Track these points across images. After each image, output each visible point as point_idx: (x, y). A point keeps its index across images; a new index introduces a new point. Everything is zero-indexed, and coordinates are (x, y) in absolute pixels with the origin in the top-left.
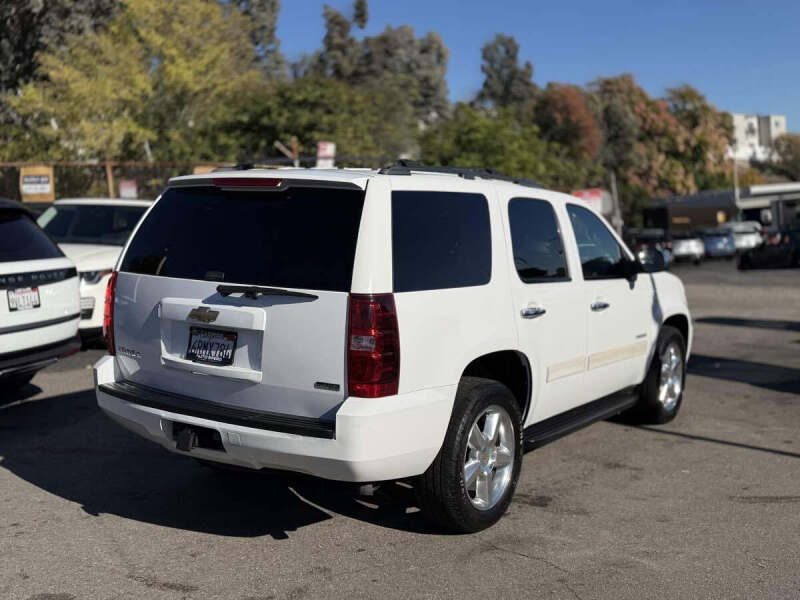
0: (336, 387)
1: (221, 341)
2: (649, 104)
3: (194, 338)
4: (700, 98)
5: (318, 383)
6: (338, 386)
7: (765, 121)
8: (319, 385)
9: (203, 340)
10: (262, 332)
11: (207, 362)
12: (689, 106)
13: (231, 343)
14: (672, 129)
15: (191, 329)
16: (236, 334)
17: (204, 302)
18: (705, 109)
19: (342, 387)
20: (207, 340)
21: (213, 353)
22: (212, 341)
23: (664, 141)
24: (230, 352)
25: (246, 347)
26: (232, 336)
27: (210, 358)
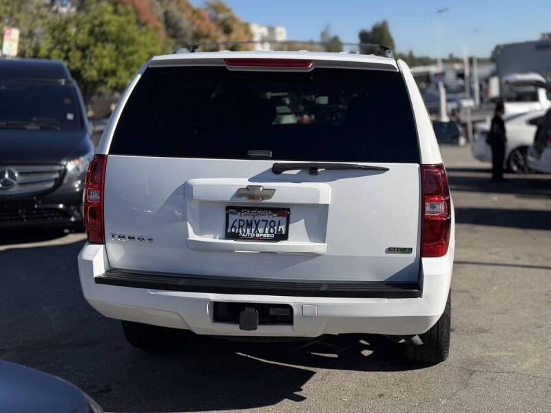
0: (409, 251)
1: (270, 219)
2: (194, 12)
3: (232, 218)
4: (228, 10)
5: (389, 249)
6: (411, 249)
7: (271, 30)
8: (390, 250)
9: (243, 218)
10: (328, 205)
11: (256, 239)
12: (221, 16)
13: (284, 219)
14: (213, 33)
15: (228, 208)
16: (289, 210)
17: (250, 180)
18: (234, 19)
19: (414, 251)
20: (250, 218)
21: (261, 230)
22: (257, 218)
23: (208, 41)
24: (283, 227)
25: (302, 222)
26: (283, 211)
27: (258, 235)
